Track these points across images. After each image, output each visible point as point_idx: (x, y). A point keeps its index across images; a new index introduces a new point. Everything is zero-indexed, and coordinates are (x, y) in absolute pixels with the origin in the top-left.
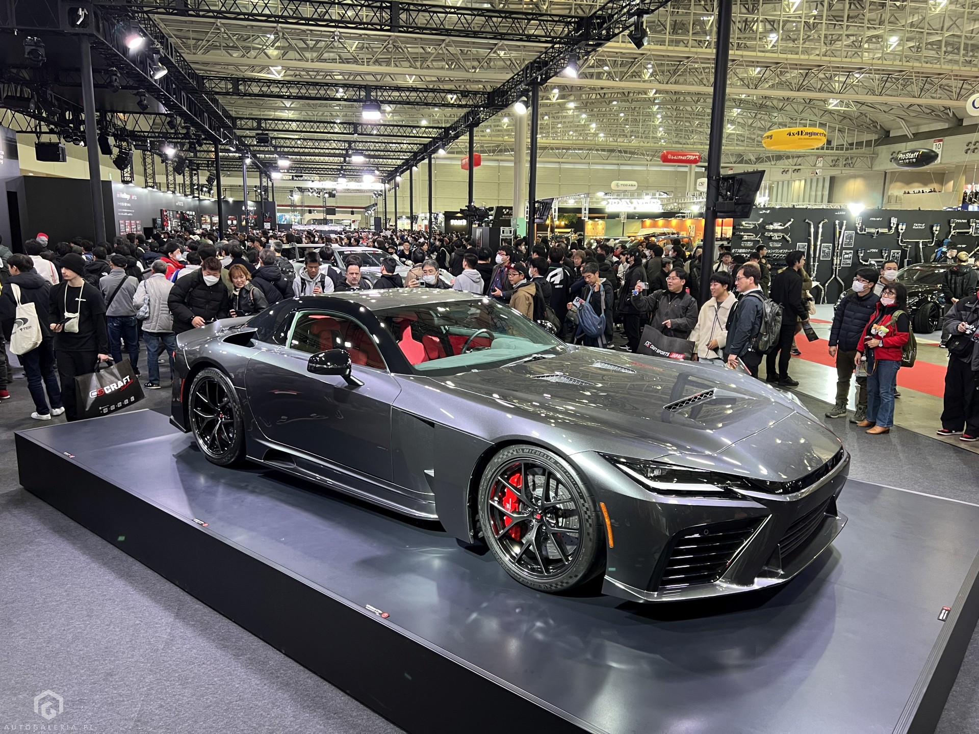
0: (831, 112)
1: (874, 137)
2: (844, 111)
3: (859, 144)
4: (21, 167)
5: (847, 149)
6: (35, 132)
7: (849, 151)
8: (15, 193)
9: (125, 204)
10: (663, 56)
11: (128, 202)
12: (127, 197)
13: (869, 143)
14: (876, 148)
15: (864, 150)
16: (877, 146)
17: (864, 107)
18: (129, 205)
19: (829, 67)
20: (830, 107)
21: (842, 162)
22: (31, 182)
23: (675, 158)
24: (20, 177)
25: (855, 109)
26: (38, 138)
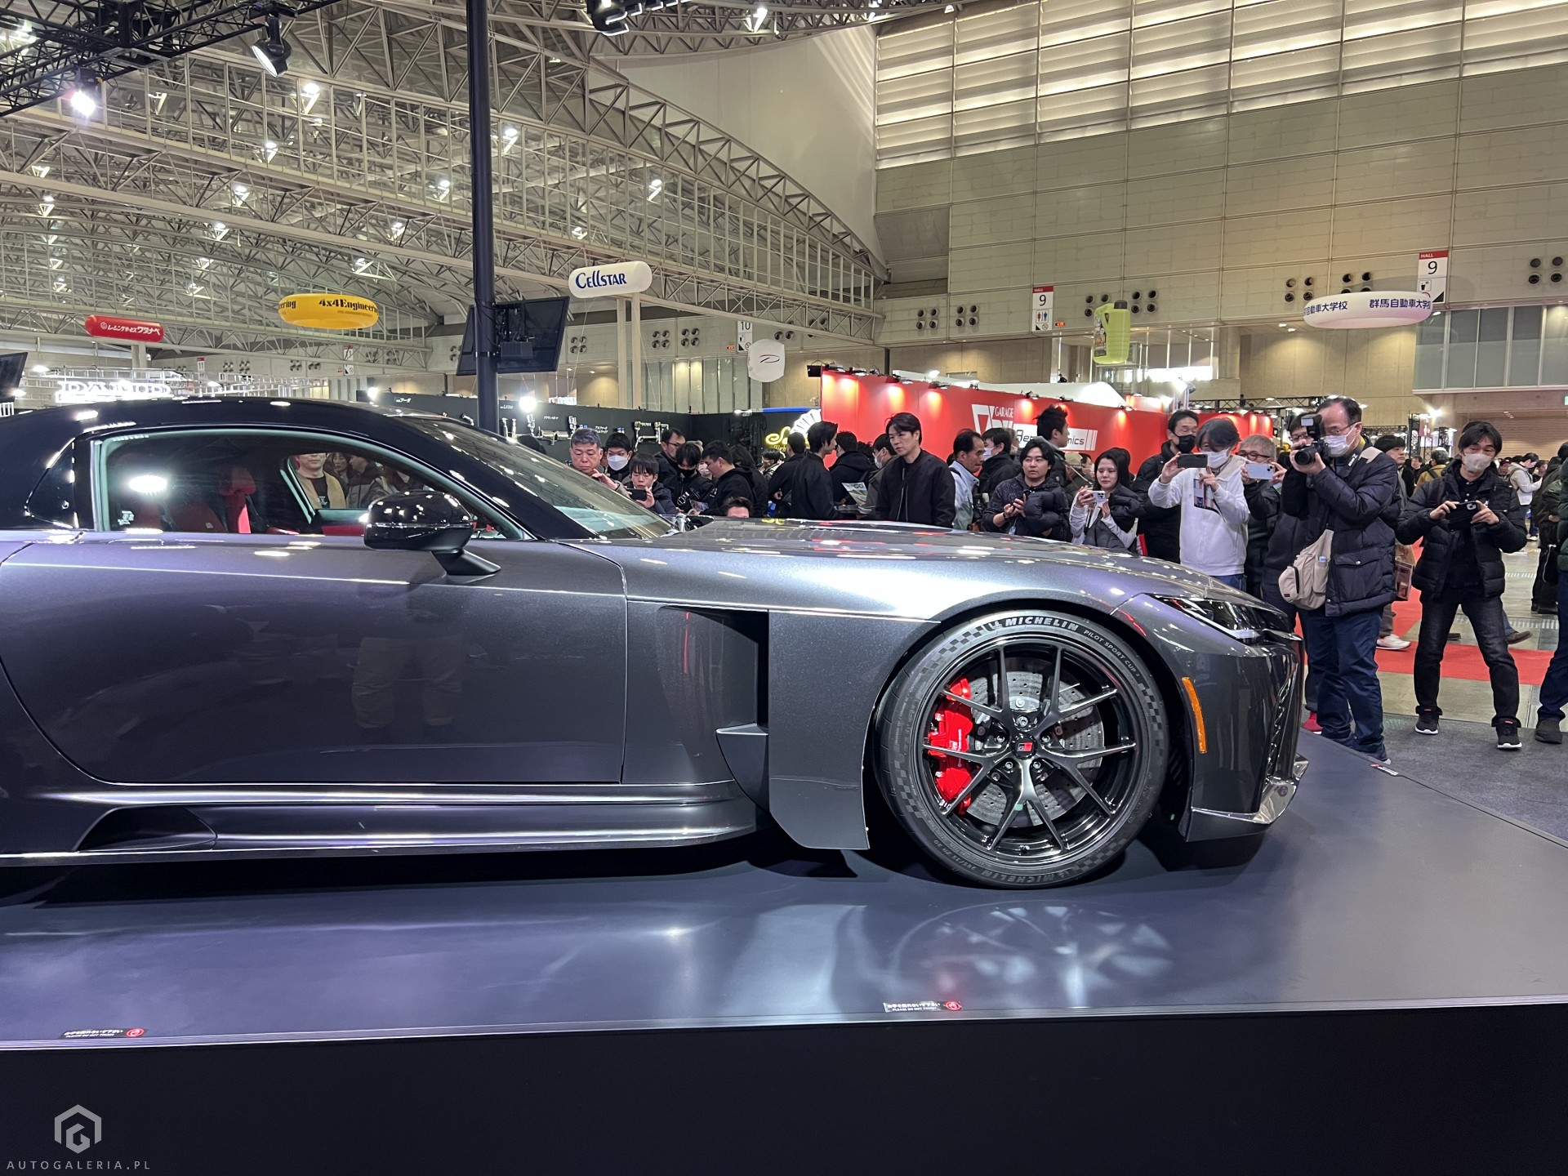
0: (358, 280)
1: (423, 323)
2: (379, 280)
3: (405, 332)
5: (389, 338)
7: (392, 341)
10: (101, 141)
13: (417, 332)
14: (430, 339)
15: (412, 341)
16: (429, 336)
17: (406, 278)
19: (381, 206)
20: (358, 272)
21: (383, 357)
23: (115, 329)
25: (394, 279)
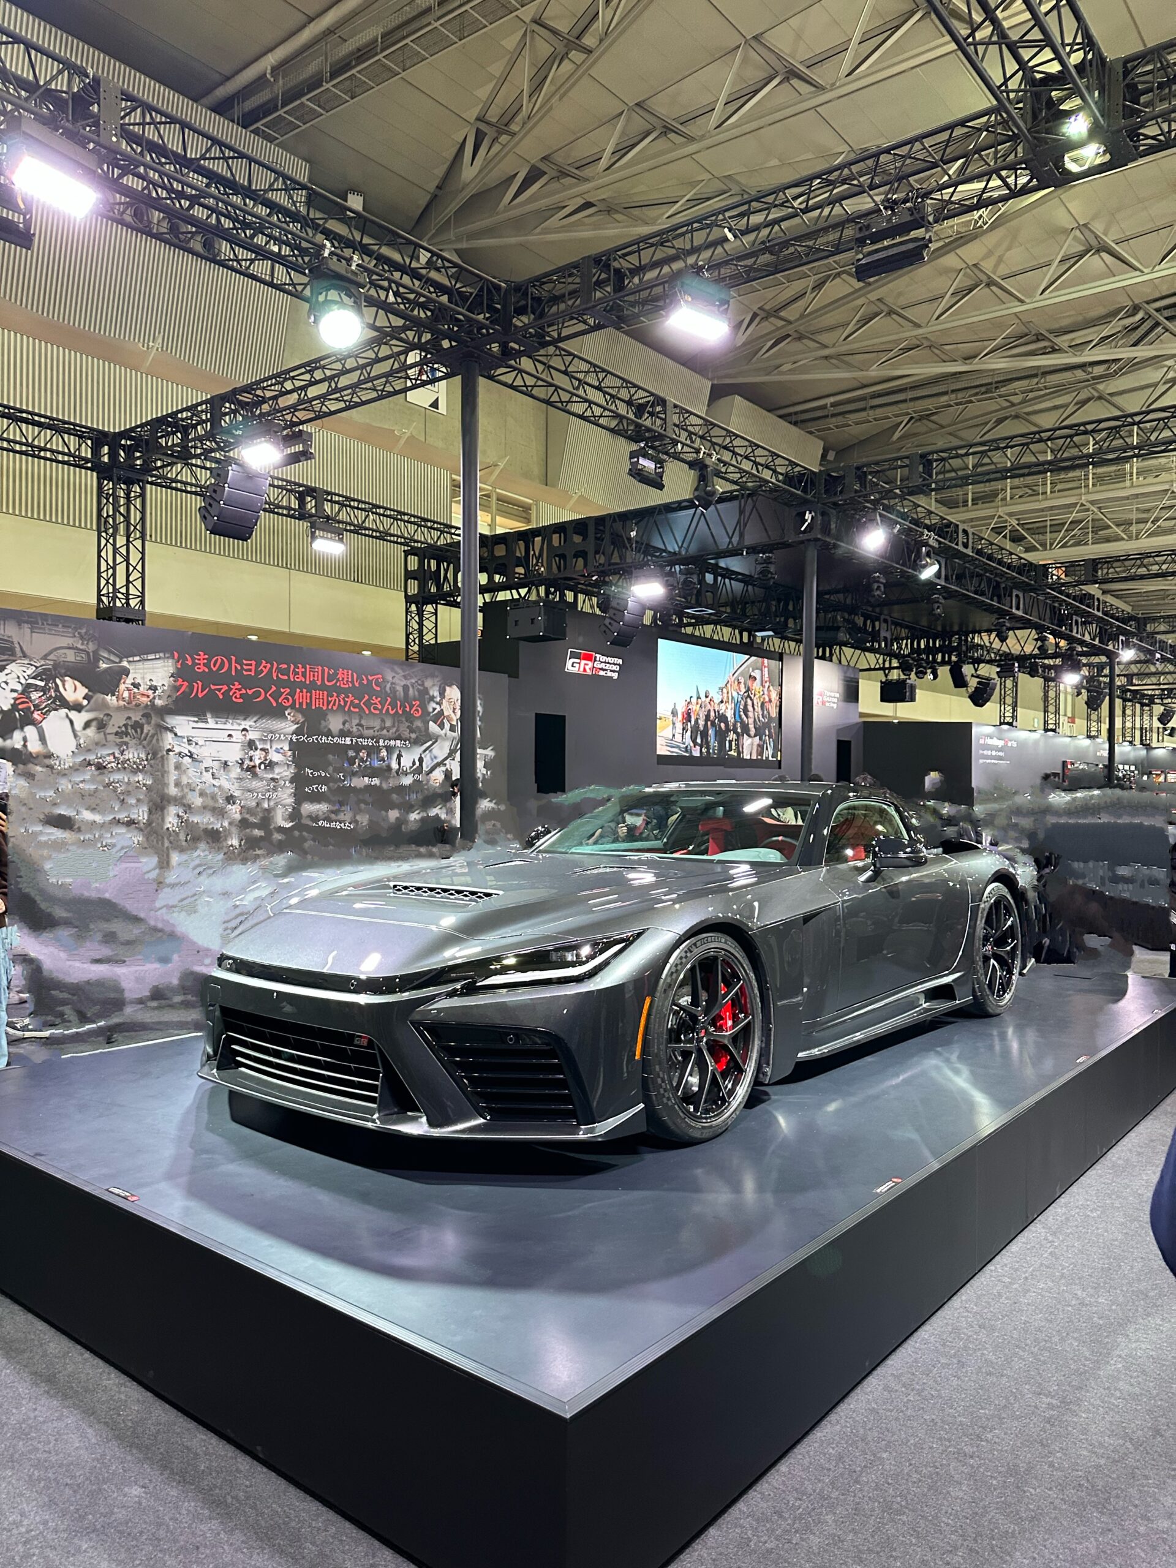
4: (861, 710)
6: (883, 669)
8: (848, 743)
9: (994, 753)
11: (999, 750)
12: (1001, 743)
18: (1001, 754)
22: (873, 729)
24: (857, 724)
26: (886, 676)
